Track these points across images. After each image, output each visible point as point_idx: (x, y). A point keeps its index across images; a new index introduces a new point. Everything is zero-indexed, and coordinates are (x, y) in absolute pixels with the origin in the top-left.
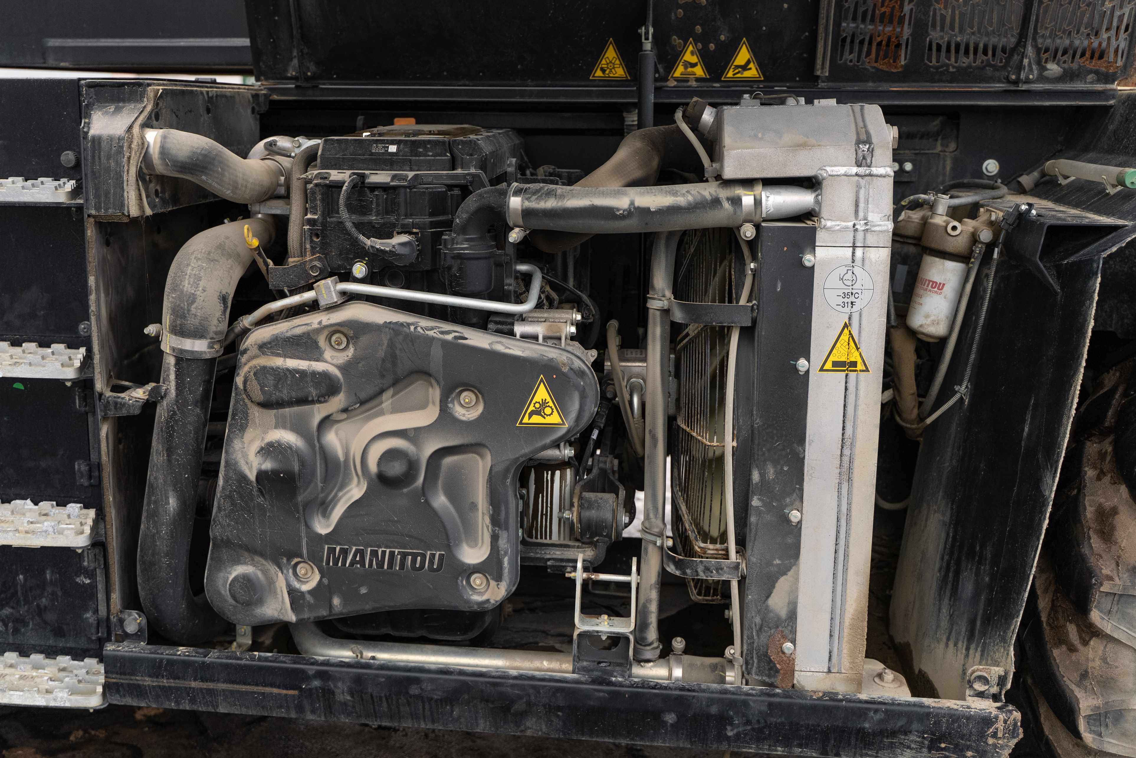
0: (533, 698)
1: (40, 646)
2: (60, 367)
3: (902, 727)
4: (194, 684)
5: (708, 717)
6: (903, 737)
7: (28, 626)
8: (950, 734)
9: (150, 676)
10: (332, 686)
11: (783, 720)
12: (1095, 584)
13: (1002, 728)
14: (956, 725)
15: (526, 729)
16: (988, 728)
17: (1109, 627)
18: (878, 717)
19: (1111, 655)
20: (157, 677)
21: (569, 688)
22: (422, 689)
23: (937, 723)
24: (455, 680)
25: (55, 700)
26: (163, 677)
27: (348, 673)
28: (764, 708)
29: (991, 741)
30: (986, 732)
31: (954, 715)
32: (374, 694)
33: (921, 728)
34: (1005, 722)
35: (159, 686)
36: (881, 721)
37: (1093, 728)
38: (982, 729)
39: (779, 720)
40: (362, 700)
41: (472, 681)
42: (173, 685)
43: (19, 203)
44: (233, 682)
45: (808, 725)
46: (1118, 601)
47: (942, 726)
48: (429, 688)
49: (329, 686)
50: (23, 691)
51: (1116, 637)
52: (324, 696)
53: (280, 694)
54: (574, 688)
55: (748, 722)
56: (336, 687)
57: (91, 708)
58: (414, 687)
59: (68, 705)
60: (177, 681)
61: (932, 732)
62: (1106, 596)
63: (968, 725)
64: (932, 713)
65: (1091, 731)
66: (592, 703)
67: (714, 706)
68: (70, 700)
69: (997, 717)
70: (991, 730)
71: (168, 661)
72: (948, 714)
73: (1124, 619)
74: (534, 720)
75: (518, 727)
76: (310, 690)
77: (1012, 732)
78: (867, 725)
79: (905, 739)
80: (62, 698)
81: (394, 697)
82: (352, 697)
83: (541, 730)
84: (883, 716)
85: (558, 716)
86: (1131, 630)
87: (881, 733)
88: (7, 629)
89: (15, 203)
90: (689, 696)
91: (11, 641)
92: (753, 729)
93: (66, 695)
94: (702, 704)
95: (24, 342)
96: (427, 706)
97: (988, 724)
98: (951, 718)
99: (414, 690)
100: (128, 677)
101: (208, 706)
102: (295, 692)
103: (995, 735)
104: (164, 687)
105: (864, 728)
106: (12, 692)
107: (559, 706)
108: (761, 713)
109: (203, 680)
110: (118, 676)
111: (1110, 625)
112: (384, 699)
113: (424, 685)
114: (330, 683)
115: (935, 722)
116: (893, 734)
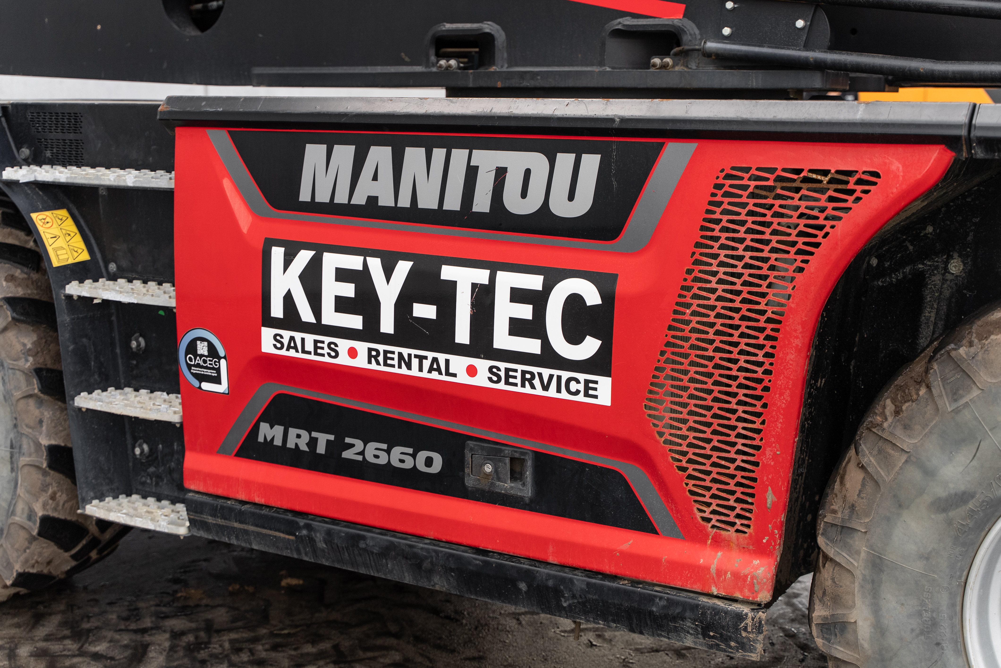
0: (434, 559)
1: (171, 496)
2: (168, 298)
3: (678, 613)
4: (236, 525)
5: (547, 588)
6: (681, 622)
7: (163, 481)
8: (713, 624)
9: (211, 516)
10: (314, 535)
11: (597, 597)
12: (820, 515)
13: (751, 624)
14: (717, 617)
15: (435, 584)
16: (741, 623)
17: (832, 552)
18: (663, 603)
19: (837, 576)
20: (215, 517)
21: (457, 555)
22: (367, 545)
23: (704, 614)
24: (387, 540)
25: (159, 526)
26: (218, 517)
27: (323, 527)
28: (584, 586)
29: (744, 634)
30: (739, 626)
31: (716, 609)
32: (339, 545)
33: (693, 617)
34: (753, 619)
35: (217, 524)
36: (664, 607)
37: (825, 636)
38: (736, 623)
39: (594, 597)
40: (332, 548)
41: (397, 542)
42: (224, 524)
43: (150, 188)
44: (257, 526)
45: (614, 603)
46: (841, 532)
47: (707, 617)
48: (371, 544)
49: (312, 535)
50: (142, 518)
51: (838, 560)
52: (310, 542)
53: (285, 538)
54: (460, 555)
55: (574, 597)
56: (316, 536)
57: (182, 535)
58: (362, 542)
59: (166, 531)
60: (226, 521)
61: (700, 620)
62: (832, 526)
63: (726, 618)
64: (699, 605)
65: (823, 638)
66: (471, 568)
67: (551, 581)
68: (168, 528)
69: (746, 615)
70: (742, 625)
71: (221, 506)
72: (712, 608)
73: (845, 546)
74: (438, 577)
75: (430, 582)
76: (301, 536)
77: (758, 628)
78: (654, 609)
79: (684, 625)
80: (163, 525)
81: (351, 548)
82: (326, 545)
83: (444, 586)
84: (665, 603)
85: (452, 576)
86: (850, 556)
87: (666, 616)
88: (152, 482)
89: (147, 188)
90: (534, 570)
91: (154, 490)
92: (579, 602)
93: (165, 524)
94: (542, 578)
95: (150, 281)
96: (371, 558)
97: (741, 619)
98: (713, 610)
99: (362, 545)
100: (199, 515)
101: (246, 543)
102: (292, 538)
103: (745, 629)
104: (220, 525)
105: (653, 612)
106: (137, 518)
107: (451, 568)
108: (582, 590)
109: (241, 522)
110: (194, 514)
111: (833, 550)
112: (345, 549)
113: (368, 542)
114: (312, 533)
115: (702, 613)
116: (674, 619)
